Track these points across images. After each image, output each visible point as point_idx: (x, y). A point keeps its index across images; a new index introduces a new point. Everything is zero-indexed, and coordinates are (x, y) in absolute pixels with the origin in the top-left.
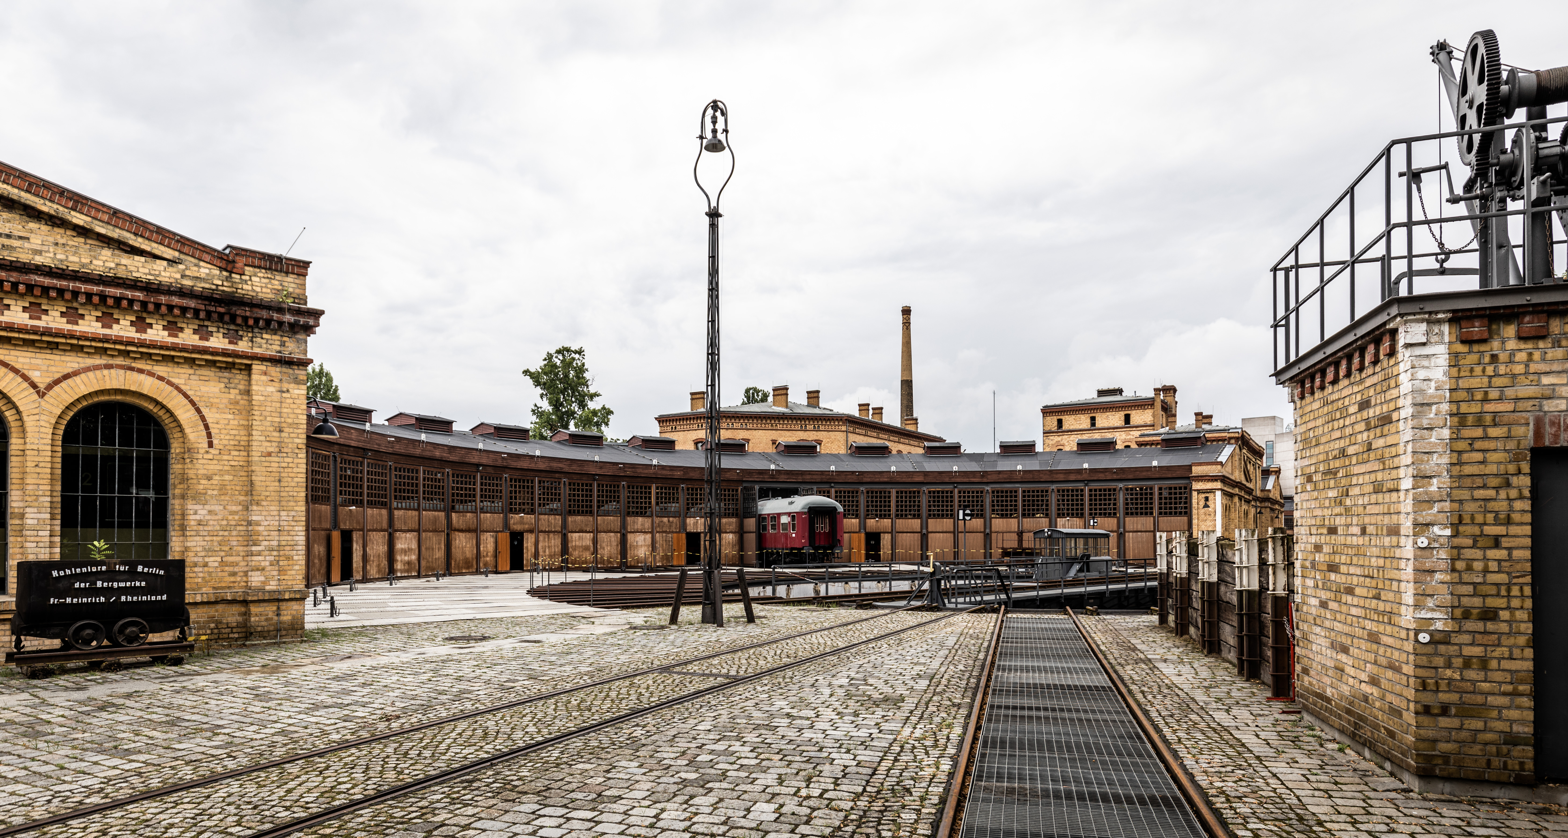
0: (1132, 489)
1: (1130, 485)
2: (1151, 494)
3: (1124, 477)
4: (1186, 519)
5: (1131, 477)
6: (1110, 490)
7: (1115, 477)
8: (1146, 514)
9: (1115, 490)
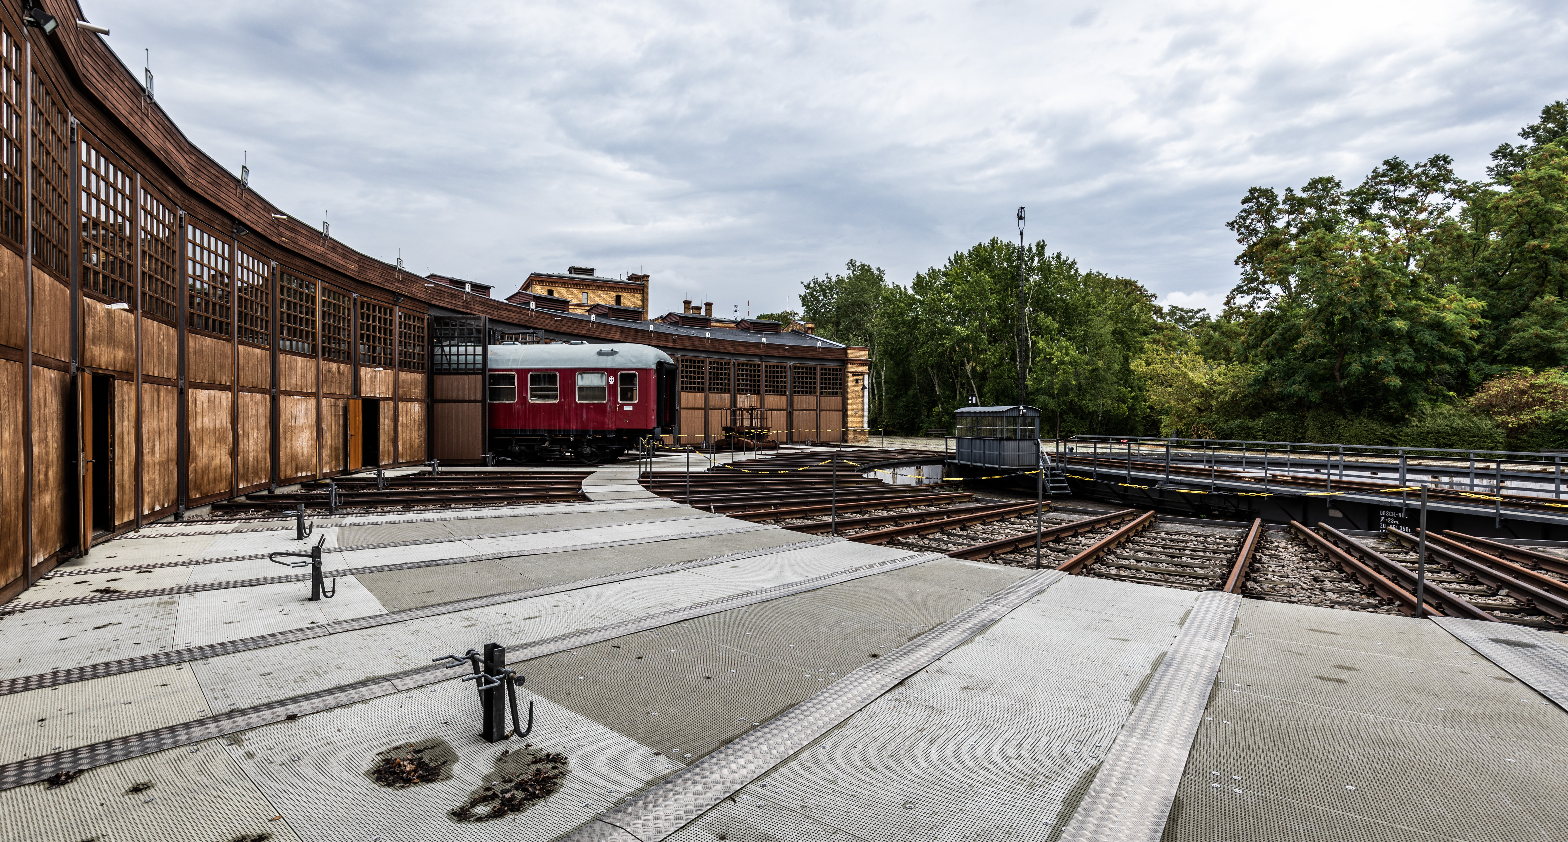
0: (799, 368)
1: (798, 364)
2: (815, 374)
3: (793, 354)
4: (839, 399)
5: (799, 355)
6: (781, 367)
7: (787, 354)
8: (810, 392)
9: (785, 367)
